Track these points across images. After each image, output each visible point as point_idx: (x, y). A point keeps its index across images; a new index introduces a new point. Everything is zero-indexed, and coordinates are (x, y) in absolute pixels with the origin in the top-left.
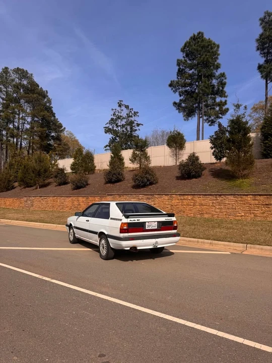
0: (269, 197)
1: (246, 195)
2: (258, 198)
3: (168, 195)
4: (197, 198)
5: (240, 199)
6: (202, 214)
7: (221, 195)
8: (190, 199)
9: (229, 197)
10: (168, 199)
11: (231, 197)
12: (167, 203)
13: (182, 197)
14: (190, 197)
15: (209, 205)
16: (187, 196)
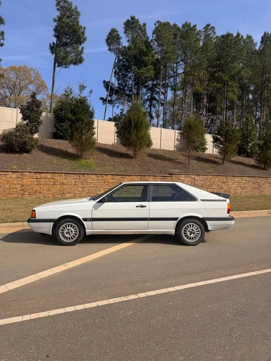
0: (123, 176)
1: (106, 175)
2: (115, 177)
3: (18, 172)
4: (57, 177)
5: (101, 178)
6: (63, 193)
7: (84, 174)
8: (48, 177)
9: (92, 176)
10: (17, 178)
11: (94, 177)
12: (15, 182)
13: (38, 176)
14: (49, 176)
15: (71, 185)
16: (44, 175)
